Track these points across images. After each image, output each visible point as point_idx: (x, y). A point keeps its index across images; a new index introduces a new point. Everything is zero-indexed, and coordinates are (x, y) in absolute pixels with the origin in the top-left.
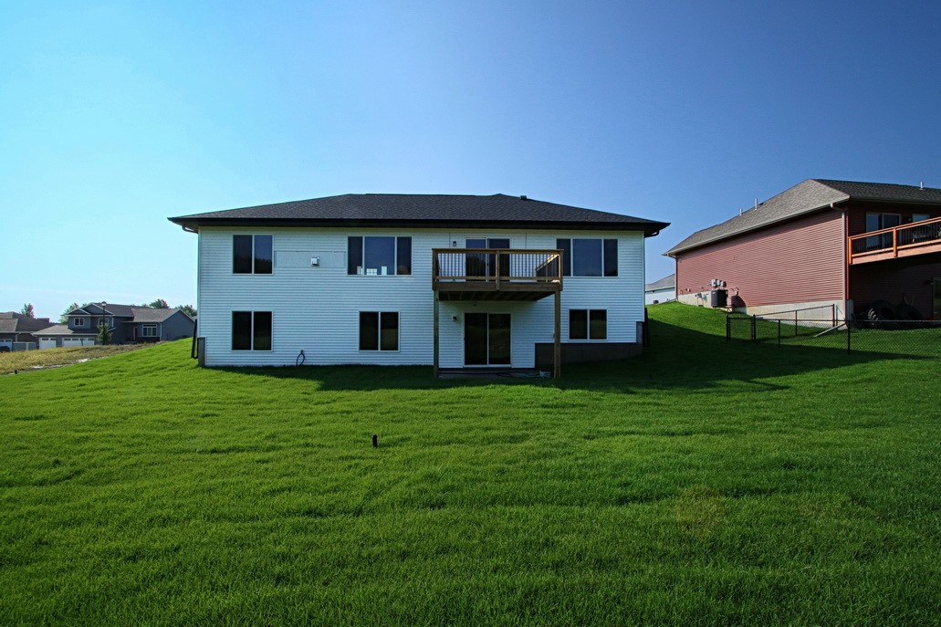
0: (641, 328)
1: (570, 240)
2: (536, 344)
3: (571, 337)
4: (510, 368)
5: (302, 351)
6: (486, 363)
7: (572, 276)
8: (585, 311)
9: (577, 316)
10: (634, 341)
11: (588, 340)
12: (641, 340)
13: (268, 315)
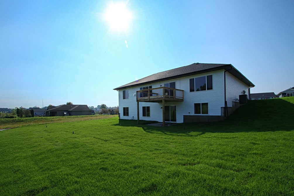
0: (223, 110)
1: (194, 79)
2: (184, 116)
3: (195, 113)
4: (176, 123)
5: (133, 117)
6: (169, 121)
7: (195, 91)
8: (200, 104)
9: (197, 106)
10: (220, 115)
11: (201, 114)
12: (223, 114)
13: (128, 108)
